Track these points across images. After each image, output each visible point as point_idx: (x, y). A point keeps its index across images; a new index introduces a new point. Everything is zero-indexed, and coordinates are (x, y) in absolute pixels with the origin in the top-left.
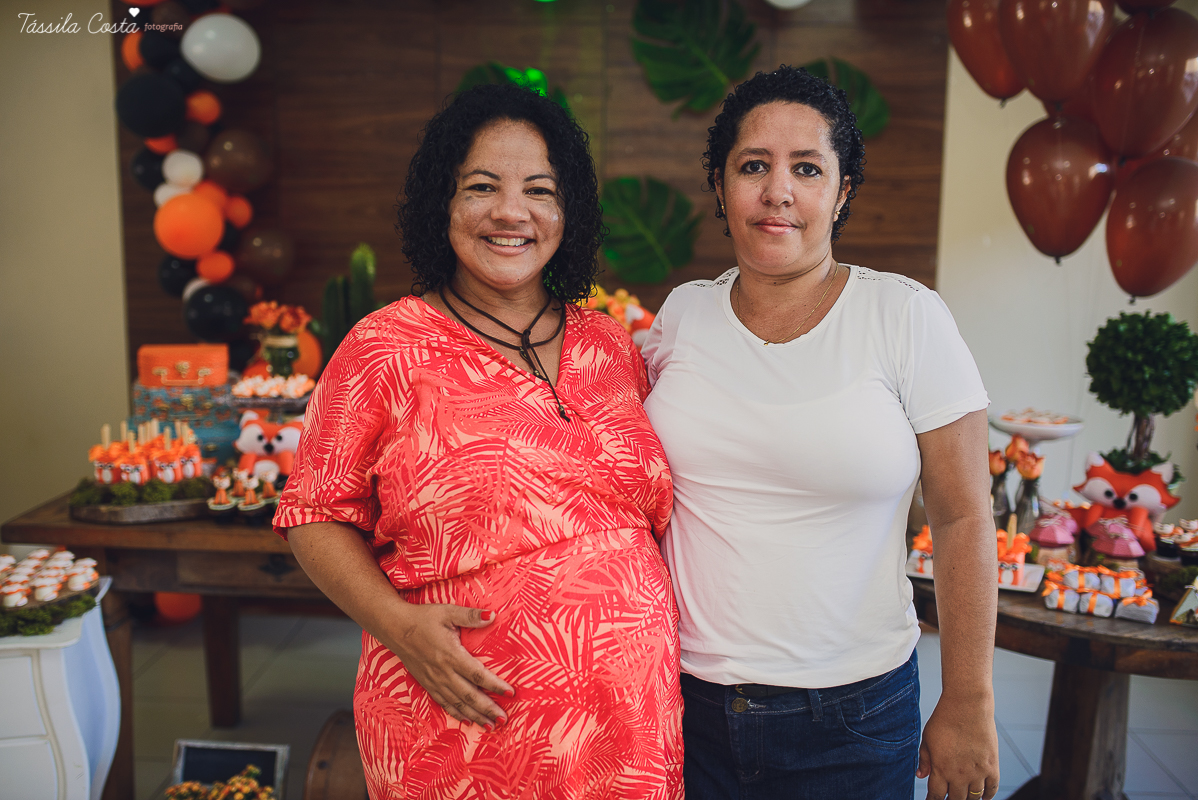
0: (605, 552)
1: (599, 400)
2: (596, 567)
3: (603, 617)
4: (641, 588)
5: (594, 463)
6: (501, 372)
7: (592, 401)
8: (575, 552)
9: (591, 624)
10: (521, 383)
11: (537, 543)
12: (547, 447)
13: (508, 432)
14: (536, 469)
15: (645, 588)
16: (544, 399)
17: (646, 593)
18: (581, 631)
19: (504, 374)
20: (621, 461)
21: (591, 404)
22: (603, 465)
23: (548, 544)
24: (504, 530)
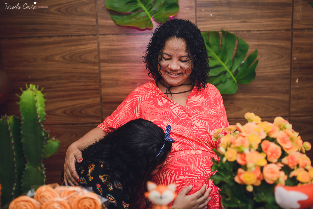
1: (197, 111)
3: (181, 174)
5: (192, 129)
6: (167, 102)
7: (194, 111)
9: (177, 176)
10: (172, 105)
12: (176, 124)
13: (163, 119)
15: (201, 167)
16: (179, 110)
19: (168, 103)
20: (200, 129)
21: (193, 112)
22: (195, 130)
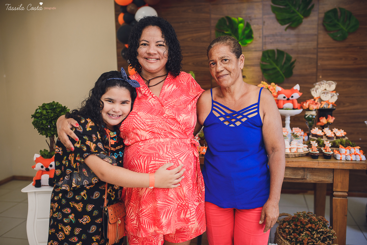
0: (157, 142)
2: (153, 146)
3: (153, 159)
4: (167, 153)
5: (162, 117)
8: (148, 142)
9: (149, 161)
10: (149, 96)
11: (139, 140)
12: (149, 114)
13: (139, 110)
14: (142, 121)
15: (169, 152)
16: (154, 101)
17: (169, 154)
18: (146, 163)
19: (145, 93)
20: (170, 116)
21: (166, 102)
23: (142, 140)
24: (132, 136)
